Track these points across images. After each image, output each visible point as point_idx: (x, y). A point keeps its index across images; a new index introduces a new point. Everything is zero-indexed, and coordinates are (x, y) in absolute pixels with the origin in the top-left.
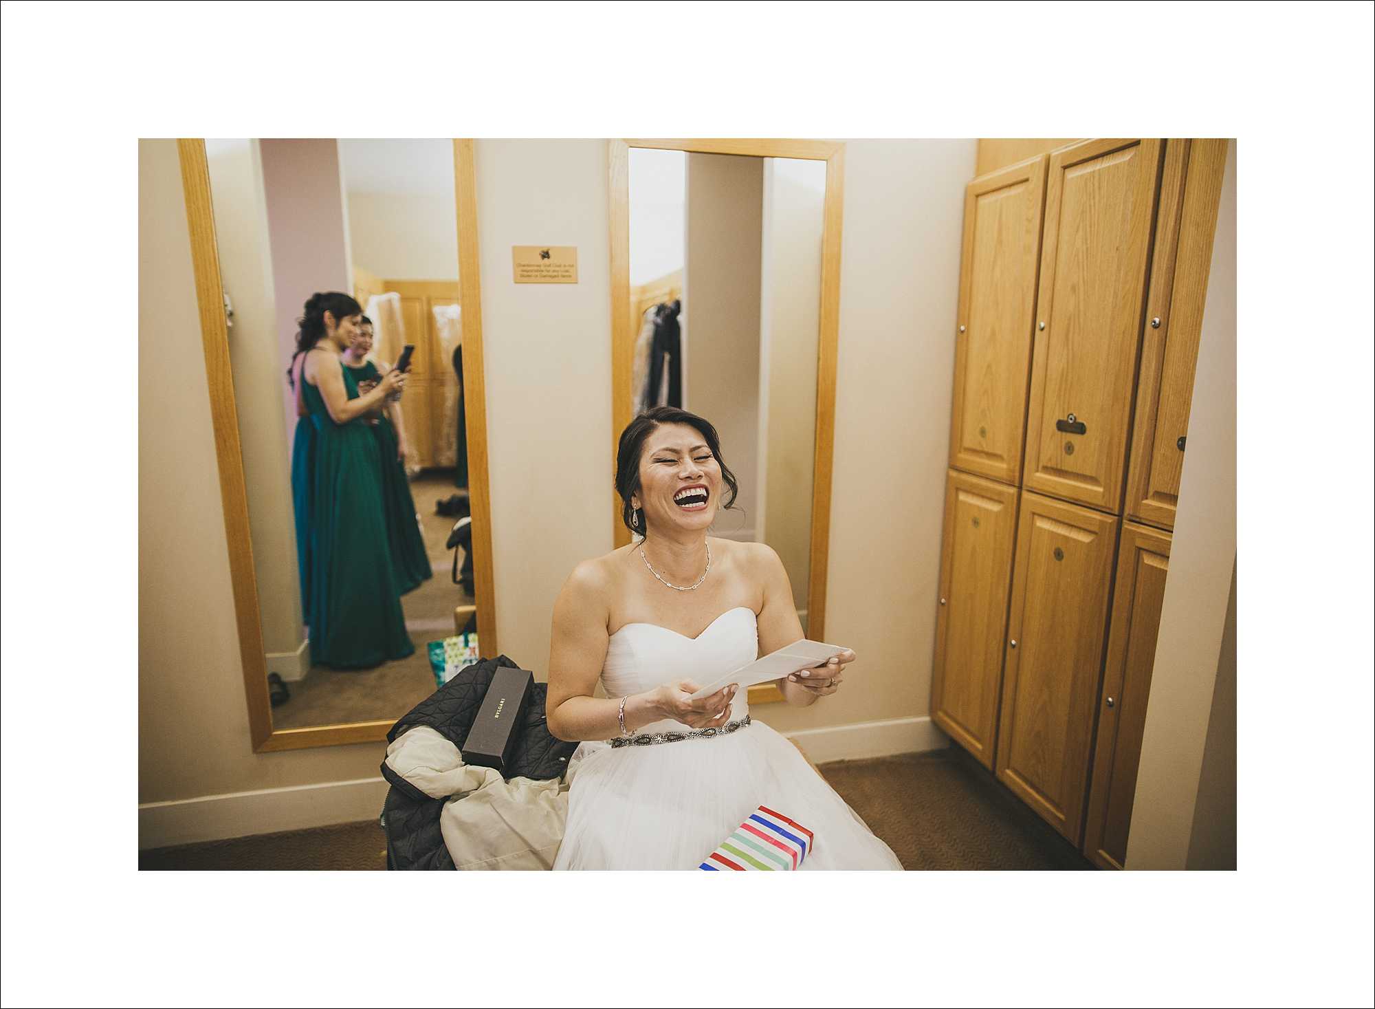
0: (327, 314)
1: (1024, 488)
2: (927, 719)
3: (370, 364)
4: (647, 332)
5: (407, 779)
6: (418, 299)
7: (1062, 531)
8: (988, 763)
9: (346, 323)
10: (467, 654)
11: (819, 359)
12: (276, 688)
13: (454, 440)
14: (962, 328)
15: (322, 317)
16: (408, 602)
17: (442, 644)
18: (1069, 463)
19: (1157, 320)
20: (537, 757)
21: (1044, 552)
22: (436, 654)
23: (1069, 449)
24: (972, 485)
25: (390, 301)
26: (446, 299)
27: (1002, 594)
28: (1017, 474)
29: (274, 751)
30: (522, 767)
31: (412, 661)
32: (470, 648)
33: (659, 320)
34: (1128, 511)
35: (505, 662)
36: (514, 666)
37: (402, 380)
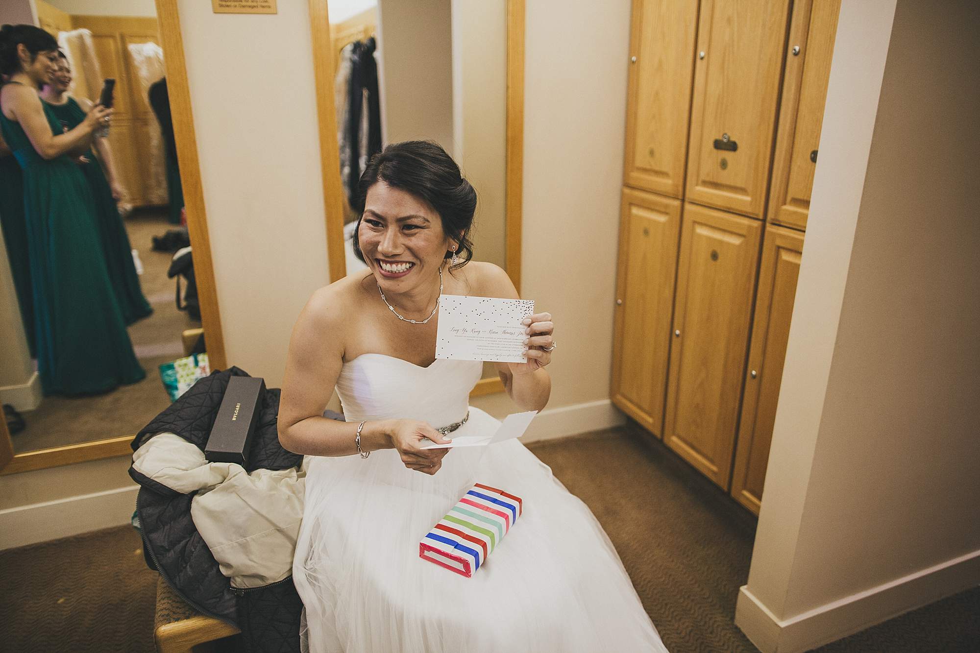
0: (21, 47)
1: (686, 200)
2: (607, 402)
3: (71, 101)
4: (344, 70)
5: (156, 480)
6: (112, 36)
7: (718, 235)
8: (657, 432)
9: (42, 59)
10: (198, 374)
11: (507, 88)
12: (12, 419)
13: (163, 179)
14: (634, 58)
15: (16, 50)
16: (135, 332)
17: (173, 365)
18: (724, 177)
19: (797, 48)
20: (275, 450)
21: (703, 255)
22: (167, 375)
23: (724, 164)
24: (643, 200)
25: (81, 38)
26: (142, 37)
27: (668, 293)
28: (681, 189)
29: (17, 473)
30: (262, 460)
31: (144, 385)
32: (200, 368)
33: (356, 58)
34: (771, 215)
35: (236, 372)
36: (245, 375)
37: (108, 115)
